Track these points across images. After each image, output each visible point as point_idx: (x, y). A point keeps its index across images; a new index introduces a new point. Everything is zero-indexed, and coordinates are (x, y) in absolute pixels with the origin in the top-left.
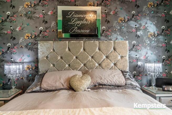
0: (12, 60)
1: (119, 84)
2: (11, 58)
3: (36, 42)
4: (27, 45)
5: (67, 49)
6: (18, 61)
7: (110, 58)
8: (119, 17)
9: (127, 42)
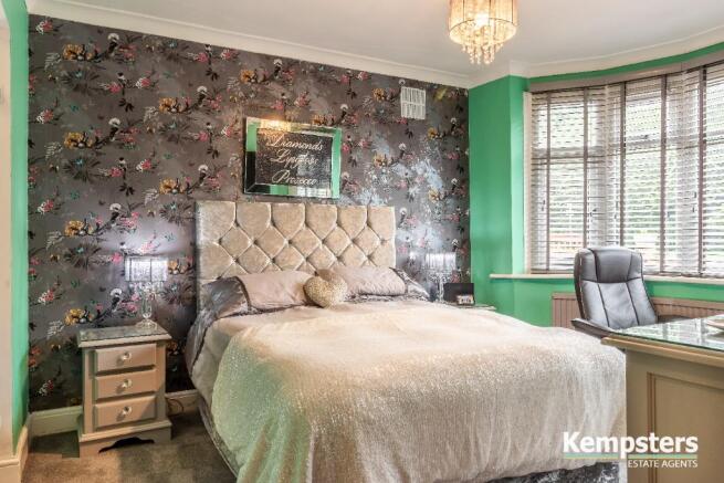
0: (124, 247)
1: (396, 292)
2: (122, 244)
3: (190, 203)
4: (167, 208)
5: (269, 224)
6: (140, 250)
7: (361, 244)
8: (375, 153)
9: (393, 209)
